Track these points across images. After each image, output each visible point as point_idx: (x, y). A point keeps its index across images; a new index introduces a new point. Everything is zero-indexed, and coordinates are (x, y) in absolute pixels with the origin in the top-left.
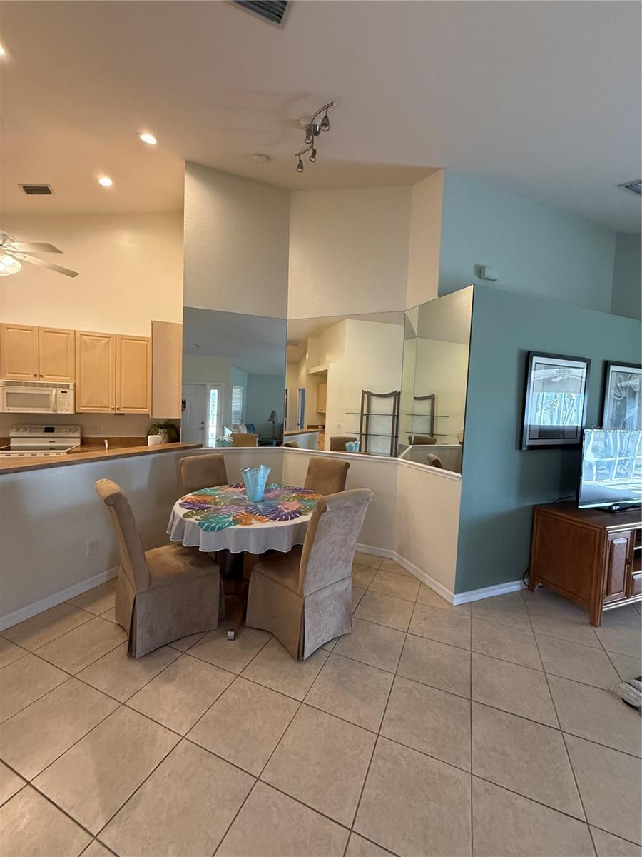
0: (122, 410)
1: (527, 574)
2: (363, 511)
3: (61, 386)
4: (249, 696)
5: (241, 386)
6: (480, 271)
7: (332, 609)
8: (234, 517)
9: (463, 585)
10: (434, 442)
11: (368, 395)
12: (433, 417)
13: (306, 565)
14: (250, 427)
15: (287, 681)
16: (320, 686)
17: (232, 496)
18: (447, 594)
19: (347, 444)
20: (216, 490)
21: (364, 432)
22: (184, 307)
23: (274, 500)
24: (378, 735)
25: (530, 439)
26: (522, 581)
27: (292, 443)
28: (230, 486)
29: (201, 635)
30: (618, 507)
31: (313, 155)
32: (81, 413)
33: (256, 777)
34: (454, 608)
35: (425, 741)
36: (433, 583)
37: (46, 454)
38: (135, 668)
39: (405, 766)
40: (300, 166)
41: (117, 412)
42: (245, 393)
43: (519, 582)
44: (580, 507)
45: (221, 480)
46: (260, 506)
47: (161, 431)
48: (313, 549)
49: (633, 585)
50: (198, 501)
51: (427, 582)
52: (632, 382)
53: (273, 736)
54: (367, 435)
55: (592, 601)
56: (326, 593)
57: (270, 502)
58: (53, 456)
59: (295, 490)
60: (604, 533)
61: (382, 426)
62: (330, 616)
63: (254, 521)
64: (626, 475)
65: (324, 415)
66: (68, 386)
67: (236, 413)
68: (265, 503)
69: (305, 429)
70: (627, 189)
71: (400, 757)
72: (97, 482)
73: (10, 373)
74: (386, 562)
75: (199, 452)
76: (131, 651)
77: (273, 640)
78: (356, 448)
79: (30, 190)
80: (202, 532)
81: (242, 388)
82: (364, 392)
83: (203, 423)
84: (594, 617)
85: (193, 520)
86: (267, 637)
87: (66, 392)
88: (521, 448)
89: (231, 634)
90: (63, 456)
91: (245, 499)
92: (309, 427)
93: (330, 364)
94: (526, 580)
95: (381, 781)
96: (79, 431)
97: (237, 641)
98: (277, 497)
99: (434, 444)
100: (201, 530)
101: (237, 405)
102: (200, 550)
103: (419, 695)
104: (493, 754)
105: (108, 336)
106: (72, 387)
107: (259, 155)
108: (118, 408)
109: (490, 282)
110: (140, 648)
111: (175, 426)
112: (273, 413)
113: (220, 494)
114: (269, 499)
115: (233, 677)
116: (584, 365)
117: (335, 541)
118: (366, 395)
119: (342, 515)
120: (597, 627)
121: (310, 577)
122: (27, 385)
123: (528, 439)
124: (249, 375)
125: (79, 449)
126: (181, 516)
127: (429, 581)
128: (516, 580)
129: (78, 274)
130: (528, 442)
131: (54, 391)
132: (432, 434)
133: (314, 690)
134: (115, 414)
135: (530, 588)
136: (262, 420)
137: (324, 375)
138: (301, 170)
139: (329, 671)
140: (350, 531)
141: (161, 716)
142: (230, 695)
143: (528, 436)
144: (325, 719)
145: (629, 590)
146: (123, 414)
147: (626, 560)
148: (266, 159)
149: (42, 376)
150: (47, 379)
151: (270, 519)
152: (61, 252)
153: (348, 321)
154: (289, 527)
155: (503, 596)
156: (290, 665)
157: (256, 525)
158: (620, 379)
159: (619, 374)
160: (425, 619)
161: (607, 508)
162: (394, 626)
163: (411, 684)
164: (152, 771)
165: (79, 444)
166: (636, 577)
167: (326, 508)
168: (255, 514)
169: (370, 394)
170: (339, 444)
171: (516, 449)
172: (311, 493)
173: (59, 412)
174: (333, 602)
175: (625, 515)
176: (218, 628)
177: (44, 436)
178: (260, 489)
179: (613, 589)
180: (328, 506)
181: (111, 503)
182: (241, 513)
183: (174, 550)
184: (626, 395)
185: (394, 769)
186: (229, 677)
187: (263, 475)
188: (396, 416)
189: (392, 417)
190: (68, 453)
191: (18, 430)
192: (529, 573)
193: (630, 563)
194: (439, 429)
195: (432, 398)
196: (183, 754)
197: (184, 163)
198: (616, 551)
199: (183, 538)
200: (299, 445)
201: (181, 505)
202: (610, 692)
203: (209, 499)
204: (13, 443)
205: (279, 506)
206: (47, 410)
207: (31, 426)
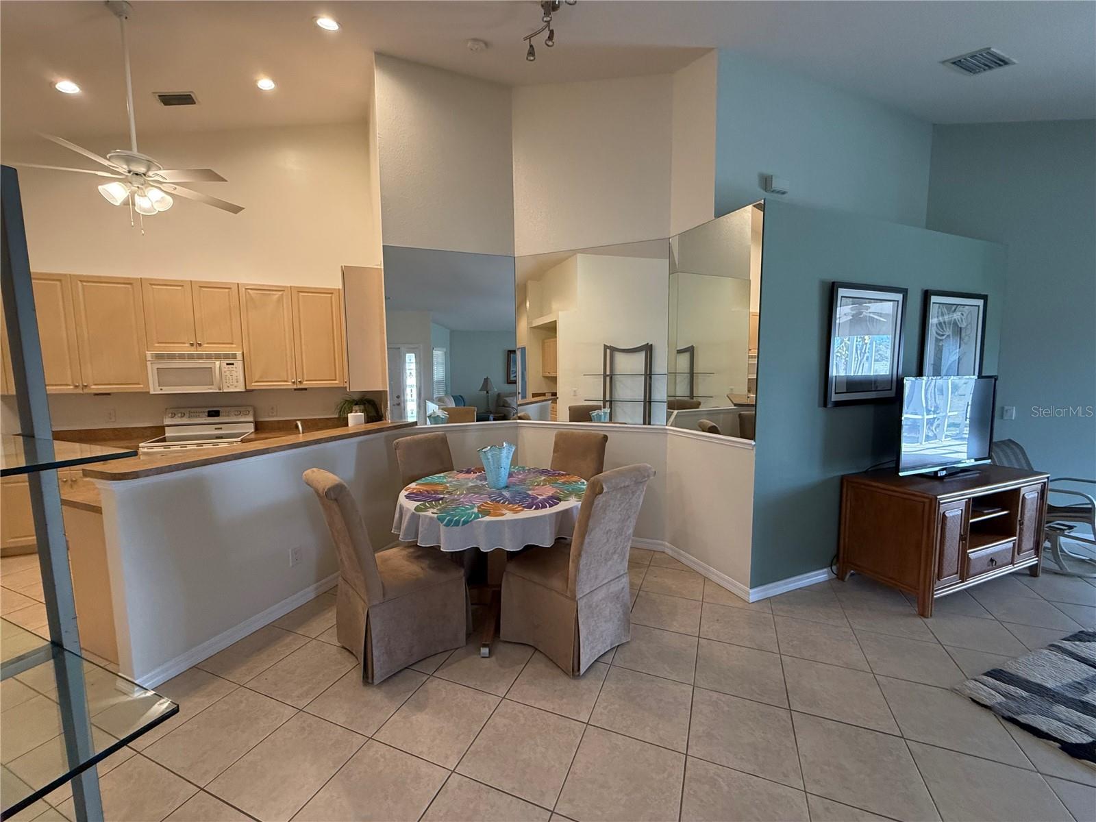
0: (306, 384)
1: (835, 561)
2: (642, 492)
3: (226, 356)
4: (522, 721)
5: (444, 347)
6: (766, 182)
7: (607, 612)
8: (479, 507)
9: (760, 578)
10: (698, 405)
11: (611, 351)
12: (692, 374)
13: (578, 561)
14: (459, 400)
15: (565, 700)
16: (605, 704)
17: (467, 484)
18: (740, 589)
19: (594, 414)
20: (444, 477)
21: (608, 398)
22: (383, 246)
23: (519, 485)
24: (686, 755)
25: (836, 393)
26: (829, 568)
27: (524, 416)
28: (461, 472)
29: (446, 655)
30: (944, 473)
31: (551, 37)
32: (252, 390)
33: (551, 811)
34: (751, 605)
35: (743, 759)
36: (722, 578)
37: (214, 444)
38: (376, 696)
39: (726, 788)
40: (531, 52)
41: (299, 387)
42: (448, 355)
43: (825, 570)
44: (901, 474)
45: (446, 466)
46: (506, 494)
47: (356, 408)
48: (587, 540)
49: (968, 564)
50: (427, 491)
51: (714, 578)
52: (957, 316)
53: (561, 763)
54: (611, 401)
55: (921, 587)
56: (601, 594)
57: (516, 488)
58: (224, 447)
59: (543, 472)
60: (934, 503)
61: (630, 389)
62: (605, 622)
63: (505, 511)
64: (935, 437)
65: (554, 380)
66: (234, 356)
67: (439, 382)
68: (510, 489)
69: (530, 399)
70: (953, 66)
71: (716, 777)
72: (305, 473)
73: (159, 343)
74: (657, 556)
75: (416, 431)
76: (367, 677)
77: (537, 655)
78: (605, 417)
79: (168, 100)
80: (442, 528)
81: (445, 350)
82: (606, 347)
83: (398, 397)
84: (923, 605)
85: (429, 513)
86: (530, 651)
87: (233, 364)
88: (825, 405)
89: (485, 651)
90: (236, 446)
91: (484, 485)
92: (534, 395)
93: (560, 313)
94: (834, 568)
95: (699, 805)
96: (251, 413)
97: (493, 658)
98: (523, 482)
99: (698, 408)
100: (442, 525)
101: (439, 372)
102: (442, 549)
103: (726, 709)
104: (826, 767)
105: (281, 289)
106: (239, 357)
107: (475, 40)
108: (300, 382)
109: (780, 195)
110: (379, 672)
111: (373, 401)
112: (486, 380)
113: (451, 482)
114: (515, 484)
115: (498, 700)
116: (899, 297)
117: (610, 530)
118: (608, 351)
119: (619, 496)
120: (928, 618)
121: (583, 575)
122: (182, 356)
123: (833, 392)
124: (452, 332)
125: (253, 436)
126: (413, 509)
127: (716, 575)
128: (822, 568)
129: (243, 208)
130: (834, 397)
131: (218, 363)
132: (692, 396)
133: (598, 710)
134: (295, 389)
135: (840, 577)
136: (473, 388)
137: (551, 329)
138: (532, 58)
139: (614, 687)
140: (627, 517)
141: (420, 749)
142: (498, 720)
143: (833, 390)
144: (619, 740)
145: (964, 571)
146: (305, 389)
147: (961, 535)
148: (483, 45)
149: (200, 345)
150: (207, 349)
151: (524, 507)
152: (226, 181)
153: (579, 256)
154: (551, 515)
155: (810, 588)
156: (564, 683)
157: (509, 516)
158: (942, 312)
159: (941, 306)
160: (718, 620)
161: (933, 475)
162: (682, 630)
163: (715, 695)
164: (424, 810)
165: (253, 430)
166: (972, 556)
167: (603, 489)
168: (504, 503)
169: (614, 350)
170: (581, 414)
171: (819, 406)
172: (563, 475)
173: (225, 391)
174: (609, 604)
175: (954, 481)
176: (467, 644)
177: (205, 422)
178: (504, 473)
179: (945, 573)
180: (604, 487)
181: (333, 495)
182: (485, 503)
183: (405, 552)
184: (951, 333)
185: (713, 792)
186: (493, 700)
187: (506, 454)
188: (649, 375)
189: (643, 377)
190: (242, 441)
191: (174, 415)
192: (838, 560)
193: (965, 539)
194: (700, 390)
195: (691, 350)
196: (457, 790)
197: (373, 54)
198: (949, 524)
199: (417, 536)
200: (531, 418)
201: (407, 497)
202: (954, 691)
203: (440, 488)
204: (169, 433)
205: (530, 492)
206: (211, 389)
207: (189, 409)
